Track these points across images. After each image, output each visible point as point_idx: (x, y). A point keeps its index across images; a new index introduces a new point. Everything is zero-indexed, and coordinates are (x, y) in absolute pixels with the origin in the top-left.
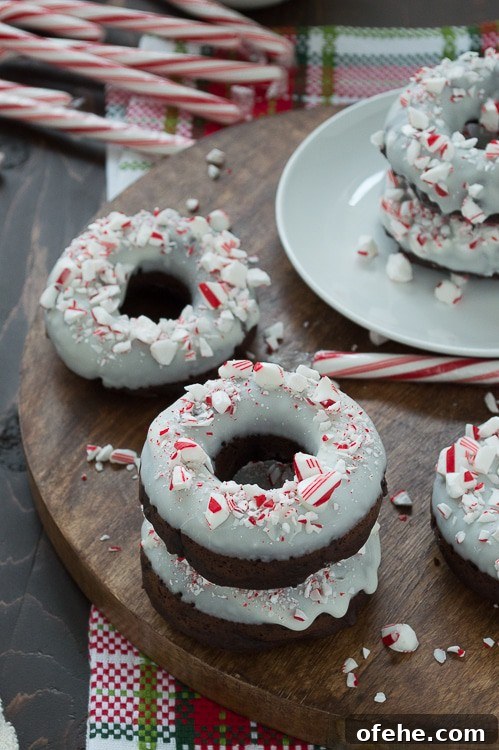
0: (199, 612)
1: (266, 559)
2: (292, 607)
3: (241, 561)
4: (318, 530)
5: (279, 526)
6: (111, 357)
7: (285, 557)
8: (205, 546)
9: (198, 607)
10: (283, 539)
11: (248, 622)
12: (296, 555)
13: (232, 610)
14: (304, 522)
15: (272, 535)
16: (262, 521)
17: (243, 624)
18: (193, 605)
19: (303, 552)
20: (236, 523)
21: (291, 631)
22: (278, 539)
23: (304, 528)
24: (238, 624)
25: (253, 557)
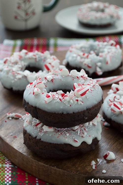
0: (42, 141)
1: (65, 113)
2: (73, 138)
3: (57, 114)
4: (82, 103)
5: (69, 102)
6: (16, 80)
7: (71, 112)
8: (45, 110)
9: (42, 140)
10: (71, 106)
11: (59, 143)
12: (75, 112)
13: (54, 139)
14: (77, 100)
15: (67, 104)
16: (63, 99)
17: (57, 144)
18: (40, 139)
19: (77, 111)
20: (55, 101)
21: (74, 147)
22: (69, 105)
23: (77, 103)
24: (56, 144)
25: (61, 112)
